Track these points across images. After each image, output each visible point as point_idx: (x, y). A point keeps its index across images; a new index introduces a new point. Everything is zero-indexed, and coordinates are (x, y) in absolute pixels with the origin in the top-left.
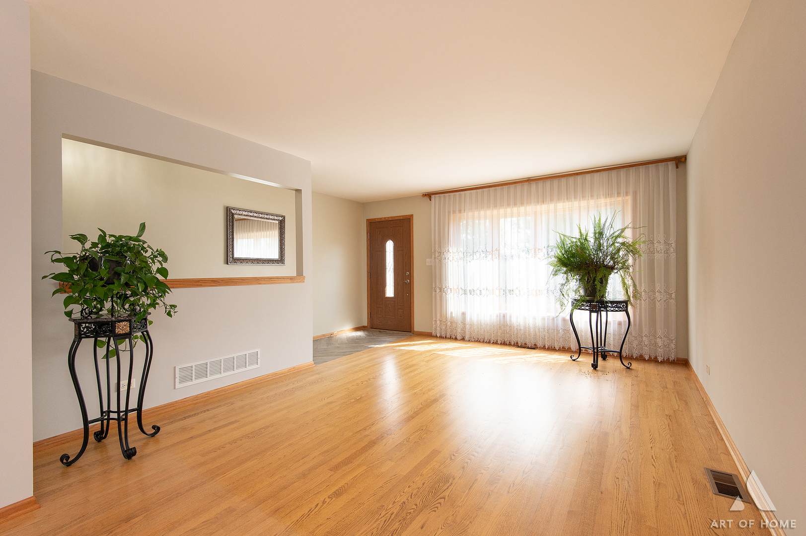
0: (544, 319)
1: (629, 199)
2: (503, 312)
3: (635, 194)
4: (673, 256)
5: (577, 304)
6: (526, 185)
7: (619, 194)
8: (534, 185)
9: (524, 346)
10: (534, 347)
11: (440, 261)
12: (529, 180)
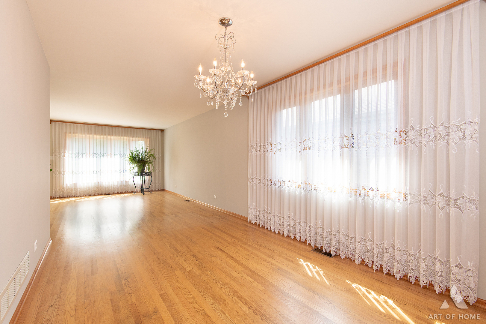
0: (118, 182)
1: (148, 140)
2: (98, 181)
3: (150, 138)
4: (160, 159)
5: (136, 174)
6: (110, 128)
7: (145, 138)
8: (114, 128)
9: (109, 194)
10: (114, 194)
11: (60, 157)
12: (112, 126)
